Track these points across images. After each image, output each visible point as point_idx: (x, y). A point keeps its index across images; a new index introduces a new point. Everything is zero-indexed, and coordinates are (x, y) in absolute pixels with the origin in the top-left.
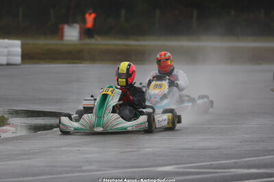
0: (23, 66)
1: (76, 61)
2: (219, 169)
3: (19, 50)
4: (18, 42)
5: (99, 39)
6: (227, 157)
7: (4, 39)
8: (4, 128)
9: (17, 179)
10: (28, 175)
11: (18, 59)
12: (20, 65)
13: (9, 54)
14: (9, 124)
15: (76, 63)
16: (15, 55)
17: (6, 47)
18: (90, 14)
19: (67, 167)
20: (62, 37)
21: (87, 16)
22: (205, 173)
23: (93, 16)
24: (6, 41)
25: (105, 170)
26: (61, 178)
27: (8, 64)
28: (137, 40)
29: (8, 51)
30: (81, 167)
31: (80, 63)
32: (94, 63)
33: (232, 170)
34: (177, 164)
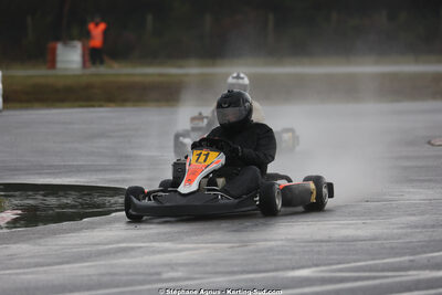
0: (5, 113)
2: (388, 270)
5: (116, 65)
6: (394, 252)
12: (1, 111)
15: (93, 106)
18: (96, 24)
19: (139, 274)
20: (52, 63)
21: (91, 27)
22: (368, 278)
23: (102, 27)
25: (202, 278)
26: (133, 292)
28: (181, 67)
30: (159, 274)
31: (101, 106)
32: (123, 106)
33: (410, 273)
34: (317, 265)
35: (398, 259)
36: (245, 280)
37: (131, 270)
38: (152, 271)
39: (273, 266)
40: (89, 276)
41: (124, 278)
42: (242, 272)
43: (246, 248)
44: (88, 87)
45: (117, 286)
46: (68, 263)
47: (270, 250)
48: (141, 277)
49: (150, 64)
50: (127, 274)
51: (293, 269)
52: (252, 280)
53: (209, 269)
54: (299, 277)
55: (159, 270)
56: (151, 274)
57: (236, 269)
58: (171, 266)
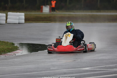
1: (48, 22)
3: (23, 17)
4: (23, 14)
5: (58, 12)
6: (112, 63)
7: (17, 12)
8: (17, 51)
9: (22, 74)
10: (27, 72)
11: (23, 21)
12: (24, 23)
13: (19, 19)
14: (19, 50)
15: (48, 23)
16: (22, 19)
17: (18, 16)
18: (53, 1)
21: (52, 2)
22: (103, 70)
23: (55, 2)
24: (18, 13)
25: (61, 70)
27: (19, 23)
28: (74, 12)
29: (19, 18)
30: (50, 68)
31: (50, 23)
33: (114, 69)
34: (91, 67)
35: (113, 65)
39: (80, 67)
43: (74, 62)
44: (50, 17)
45: (38, 72)
46: (28, 65)
49: (67, 12)
52: (73, 70)
53: (63, 67)
54: (85, 70)
56: (48, 68)
57: (70, 67)
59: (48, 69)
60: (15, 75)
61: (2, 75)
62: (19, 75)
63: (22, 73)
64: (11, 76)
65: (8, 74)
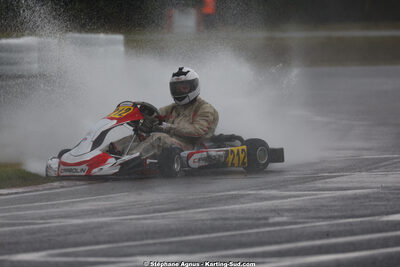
10: (192, 232)
26: (242, 235)
30: (266, 218)
36: (345, 224)
37: (241, 215)
38: (260, 216)
39: (369, 212)
40: (203, 220)
41: (235, 222)
42: (341, 217)
45: (228, 230)
46: (184, 209)
47: (367, 196)
48: (250, 222)
50: (237, 219)
51: (388, 214)
52: (351, 224)
53: (311, 214)
54: (392, 222)
55: (267, 215)
56: (259, 219)
57: (336, 214)
58: (277, 211)
59: (262, 222)
60: (155, 244)
61: (109, 242)
62: (170, 243)
63: (175, 236)
64: (142, 245)
65: (127, 240)
